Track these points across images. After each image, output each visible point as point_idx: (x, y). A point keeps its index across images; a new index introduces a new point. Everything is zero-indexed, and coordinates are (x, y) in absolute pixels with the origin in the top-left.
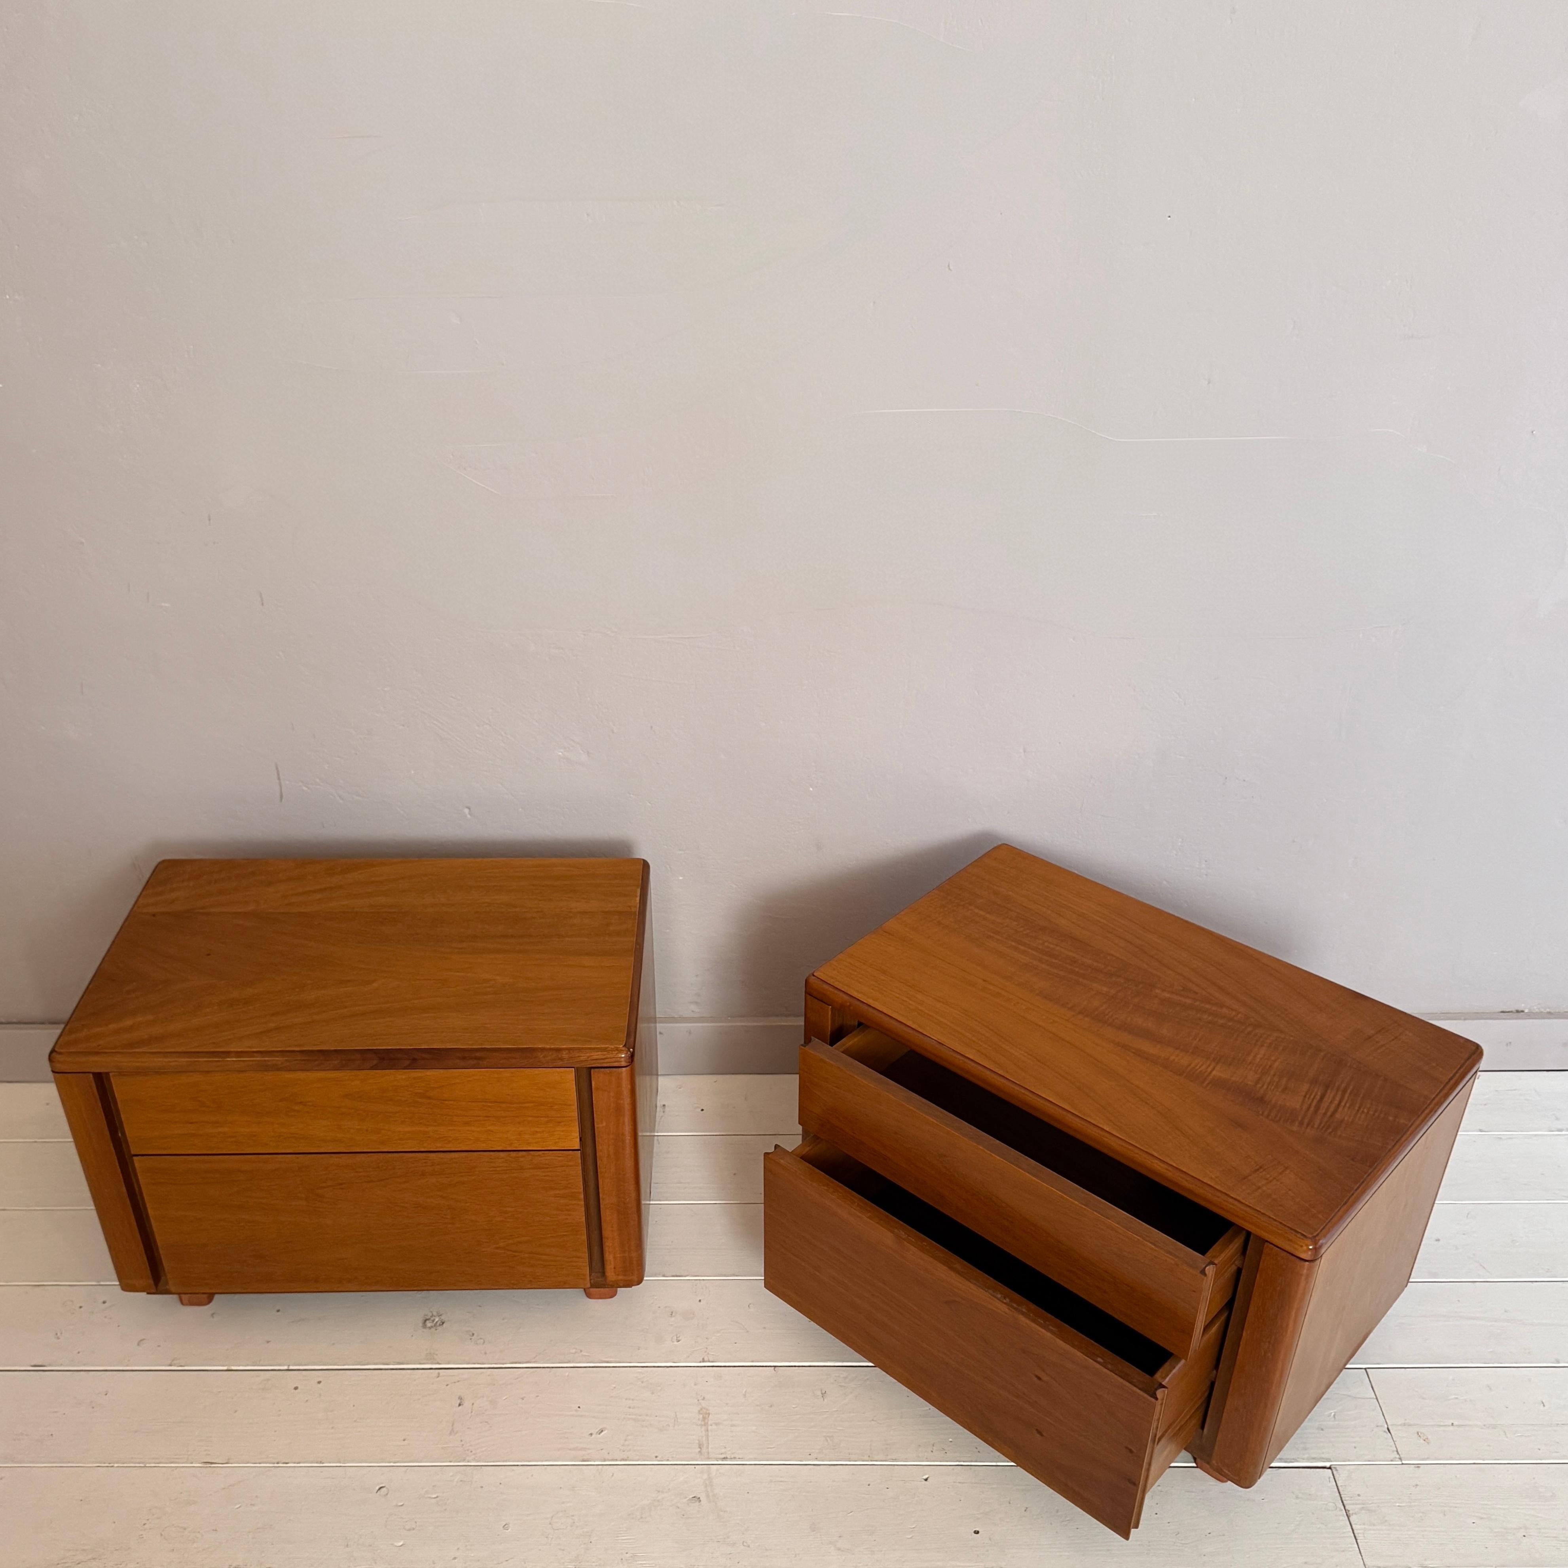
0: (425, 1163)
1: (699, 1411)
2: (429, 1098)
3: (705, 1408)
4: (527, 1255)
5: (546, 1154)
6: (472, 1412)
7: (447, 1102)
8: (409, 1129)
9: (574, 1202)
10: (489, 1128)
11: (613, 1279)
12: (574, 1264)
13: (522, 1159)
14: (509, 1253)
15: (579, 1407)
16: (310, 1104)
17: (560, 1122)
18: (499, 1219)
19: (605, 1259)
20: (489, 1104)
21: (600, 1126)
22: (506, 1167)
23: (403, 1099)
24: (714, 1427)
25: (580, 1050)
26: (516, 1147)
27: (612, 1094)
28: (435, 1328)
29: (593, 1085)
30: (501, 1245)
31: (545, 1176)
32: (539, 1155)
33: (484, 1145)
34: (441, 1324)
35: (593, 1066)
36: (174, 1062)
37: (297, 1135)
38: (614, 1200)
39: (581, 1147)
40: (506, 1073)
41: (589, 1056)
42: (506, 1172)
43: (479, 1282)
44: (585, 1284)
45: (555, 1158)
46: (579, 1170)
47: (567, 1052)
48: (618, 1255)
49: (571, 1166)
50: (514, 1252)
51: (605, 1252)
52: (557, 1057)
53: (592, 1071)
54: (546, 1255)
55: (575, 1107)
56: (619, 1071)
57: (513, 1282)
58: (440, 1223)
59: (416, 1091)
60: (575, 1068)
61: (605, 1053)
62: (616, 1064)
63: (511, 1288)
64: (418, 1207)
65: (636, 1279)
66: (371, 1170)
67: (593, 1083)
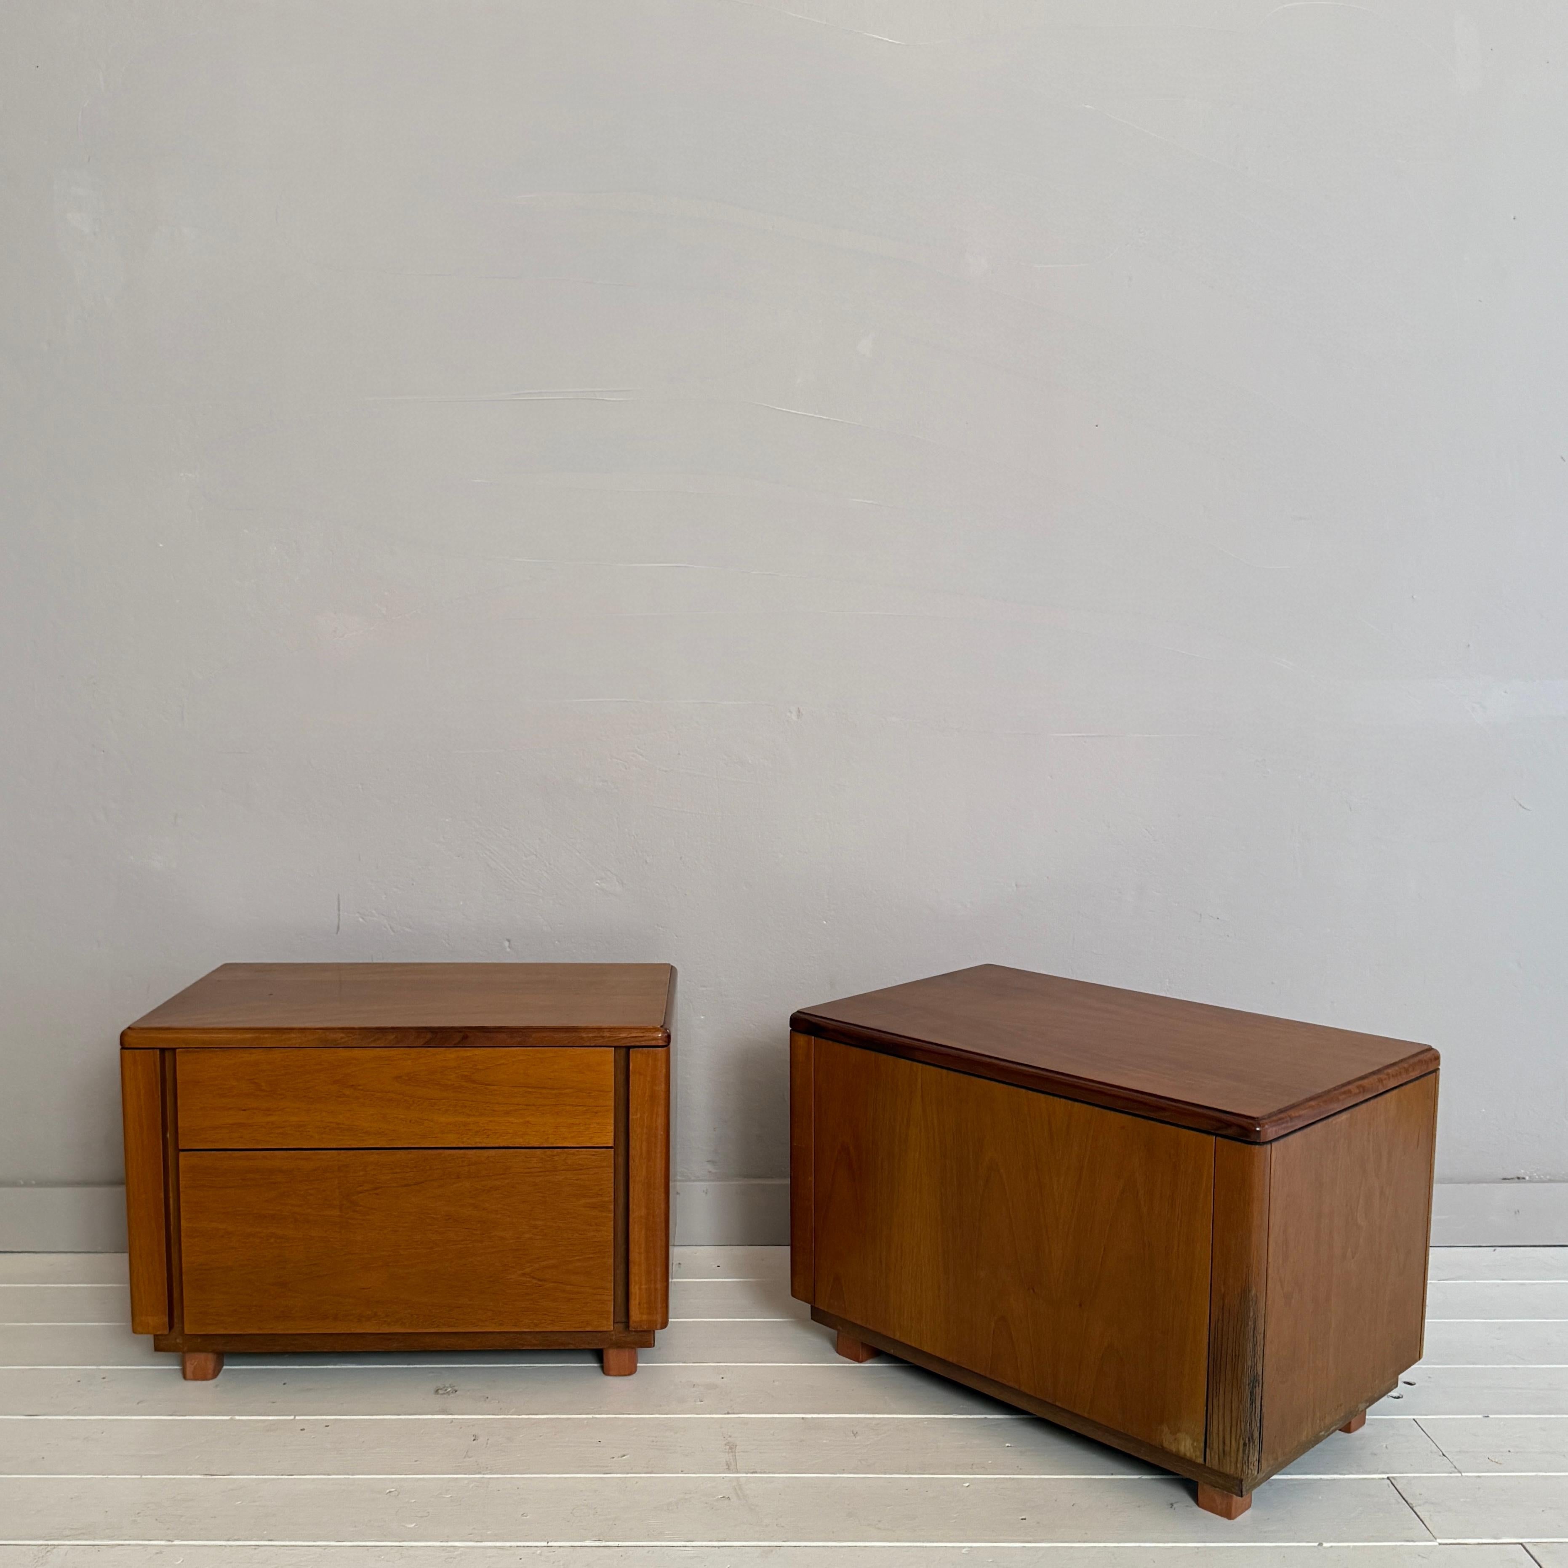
0: (462, 1162)
1: (726, 1444)
2: (474, 1082)
3: (731, 1442)
4: (552, 1285)
5: (582, 1151)
7: (490, 1088)
8: (451, 1119)
9: (604, 1214)
10: (528, 1119)
11: (638, 1319)
12: (599, 1297)
13: (556, 1158)
14: (535, 1281)
16: (360, 1088)
17: (596, 1113)
18: (527, 1236)
19: (630, 1291)
20: (530, 1090)
21: (634, 1117)
22: (540, 1167)
23: (449, 1083)
25: (620, 1029)
26: (552, 1144)
27: (649, 1078)
28: (447, 1394)
29: (631, 1067)
30: (527, 1270)
31: (577, 1180)
32: (573, 1154)
33: (521, 1140)
35: (633, 1044)
36: (239, 1036)
37: (343, 1126)
38: (643, 1212)
39: (614, 1144)
40: (550, 1052)
41: (628, 1034)
42: (540, 1174)
43: (501, 1322)
44: (608, 1325)
45: (588, 1156)
46: (612, 1173)
47: (608, 1030)
48: (643, 1287)
49: (603, 1167)
50: (539, 1280)
51: (630, 1283)
52: (599, 1035)
53: (631, 1050)
54: (571, 1285)
55: (612, 1094)
56: (656, 1052)
57: (535, 1321)
58: (469, 1240)
59: (462, 1073)
60: (615, 1047)
61: (643, 1032)
62: (653, 1043)
63: (532, 1330)
64: (450, 1219)
65: (659, 1320)
66: (409, 1170)
67: (631, 1064)
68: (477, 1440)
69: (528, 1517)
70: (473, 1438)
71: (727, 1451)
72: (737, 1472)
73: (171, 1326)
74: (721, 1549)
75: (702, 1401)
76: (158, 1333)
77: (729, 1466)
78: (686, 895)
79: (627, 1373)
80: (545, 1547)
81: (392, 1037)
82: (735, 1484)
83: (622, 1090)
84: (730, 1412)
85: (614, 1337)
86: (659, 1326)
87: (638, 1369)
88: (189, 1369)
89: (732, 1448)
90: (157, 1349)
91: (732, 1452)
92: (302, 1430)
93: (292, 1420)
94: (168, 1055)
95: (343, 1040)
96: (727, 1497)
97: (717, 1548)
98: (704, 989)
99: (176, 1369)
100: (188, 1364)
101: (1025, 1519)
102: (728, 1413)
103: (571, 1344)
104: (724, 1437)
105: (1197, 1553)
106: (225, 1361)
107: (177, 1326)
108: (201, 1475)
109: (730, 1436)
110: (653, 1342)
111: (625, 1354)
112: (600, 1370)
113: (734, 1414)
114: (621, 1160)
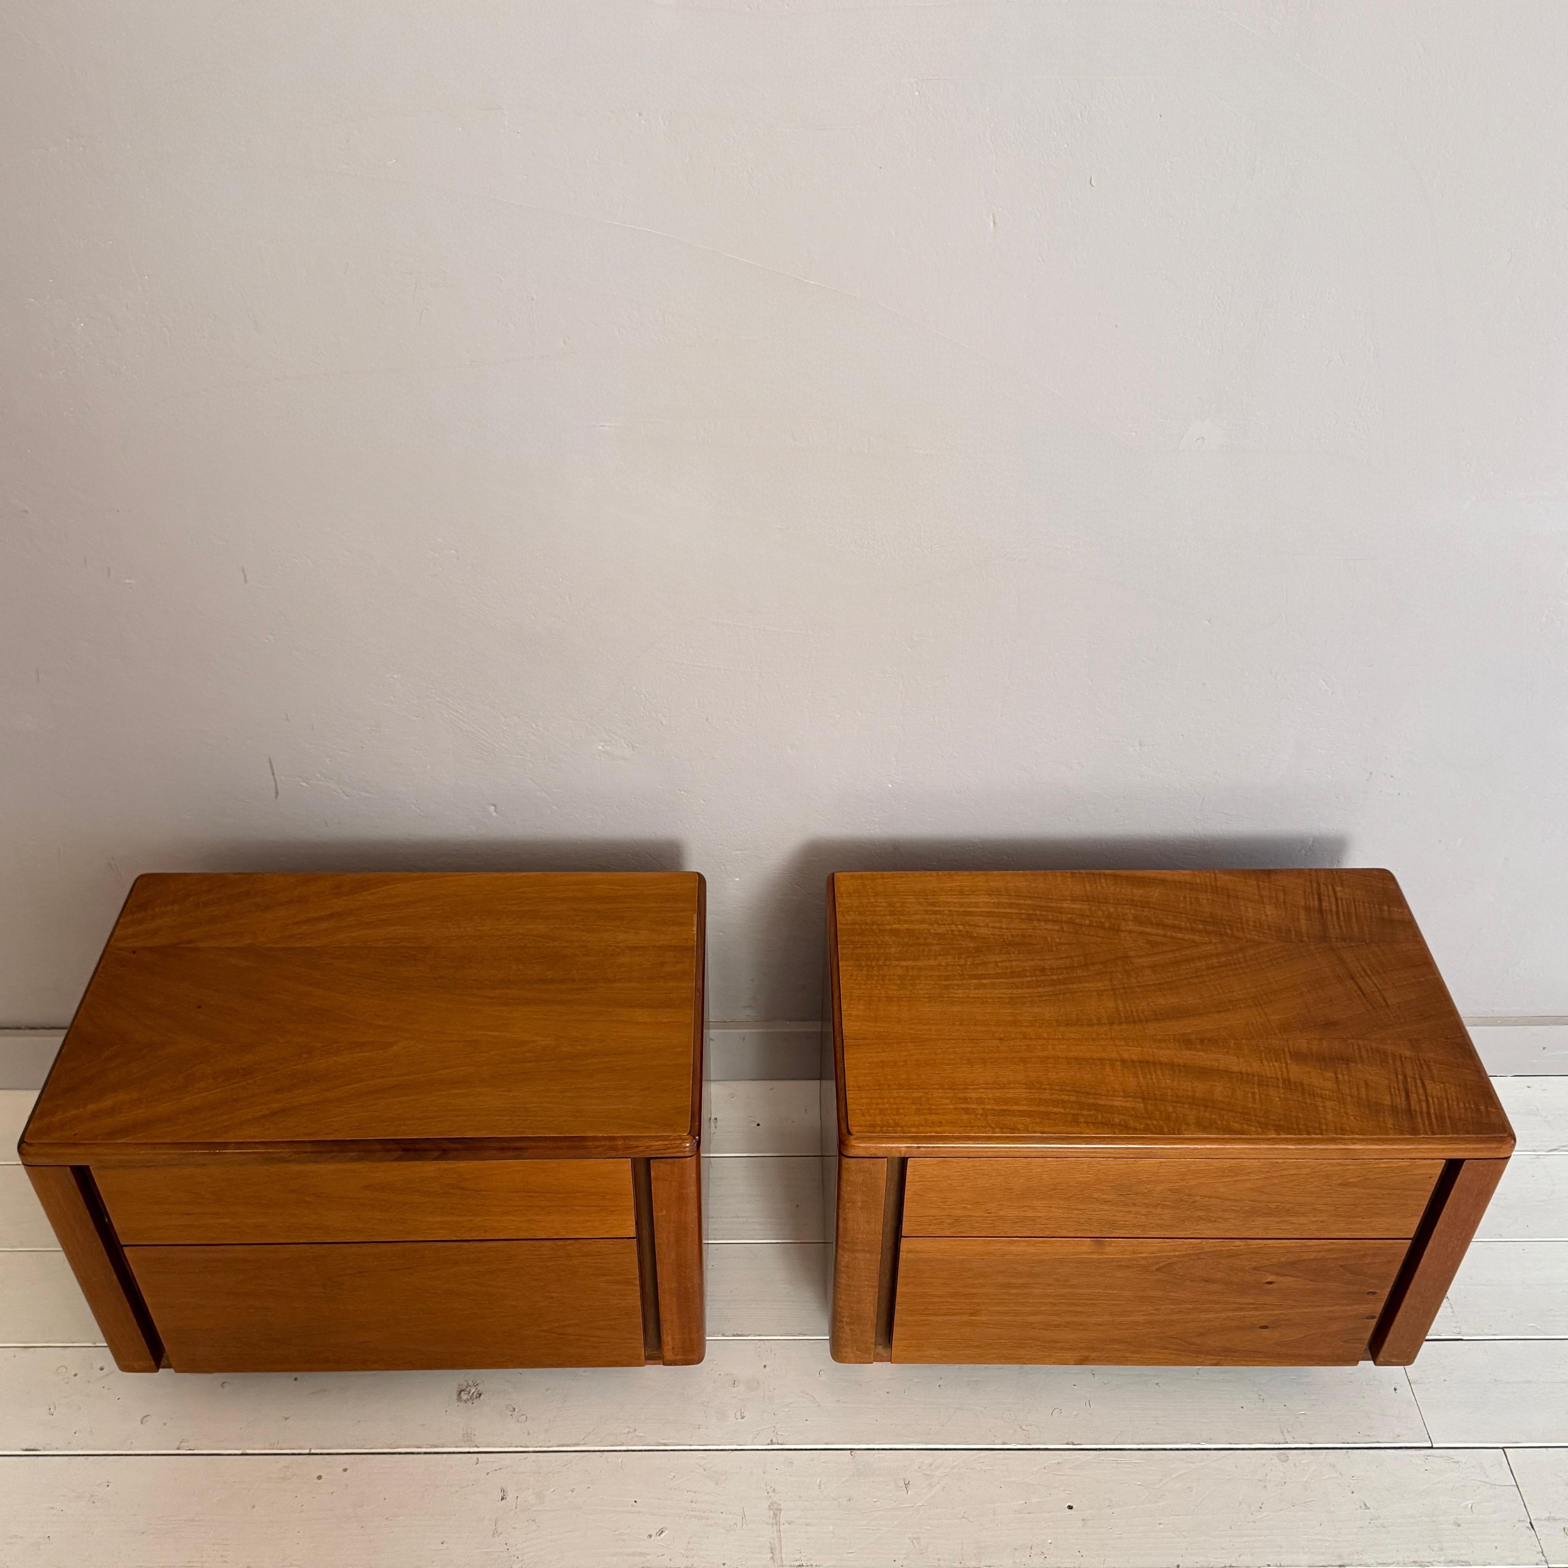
0: (458, 1251)
1: (769, 1506)
2: (462, 1189)
3: (775, 1503)
4: (573, 1337)
5: (598, 1242)
6: (516, 1508)
7: (482, 1193)
8: (439, 1219)
9: (628, 1287)
10: (532, 1217)
12: (628, 1345)
13: (569, 1247)
15: (635, 1502)
16: (323, 1195)
17: (613, 1212)
18: (543, 1304)
19: (662, 1339)
20: (531, 1194)
21: (660, 1214)
22: (551, 1255)
23: (432, 1190)
24: (786, 1526)
25: (637, 1138)
26: (563, 1236)
27: (675, 1183)
28: (471, 1401)
29: (652, 1175)
30: (545, 1328)
31: (595, 1263)
32: (589, 1244)
33: (526, 1234)
34: (478, 1396)
35: (652, 1156)
37: (310, 1226)
38: (674, 1285)
39: (637, 1235)
42: (552, 1259)
43: (521, 1363)
46: (635, 1257)
48: (677, 1337)
49: (625, 1253)
50: (560, 1334)
51: (662, 1335)
52: (611, 1147)
53: (651, 1161)
54: (596, 1337)
55: (631, 1198)
56: (682, 1161)
57: (559, 1362)
60: (632, 1159)
62: (679, 1155)
67: (652, 1173)
68: (506, 1498)
70: (501, 1494)
71: (771, 1520)
77: (773, 1554)
78: (714, 758)
89: (776, 1513)
91: (777, 1520)
104: (768, 1490)
109: (774, 1489)
114: (646, 1246)
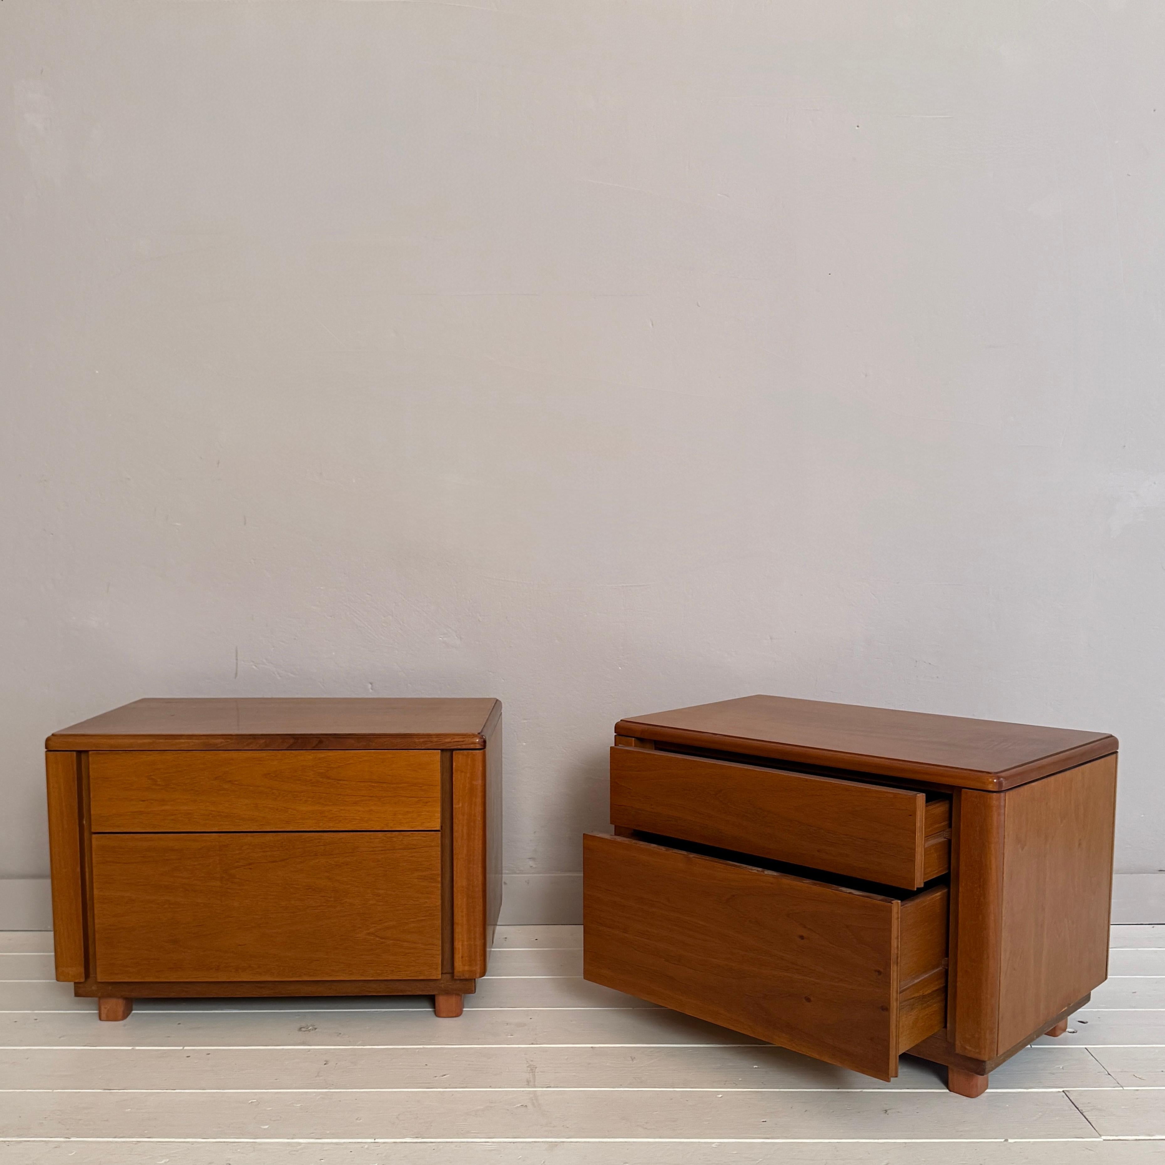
0: (319, 842)
2: (328, 778)
4: (391, 942)
5: (415, 834)
7: (341, 782)
8: (310, 808)
9: (433, 885)
10: (373, 808)
11: (461, 970)
12: (429, 952)
13: (395, 839)
14: (377, 939)
15: (426, 1065)
16: (236, 783)
17: (427, 803)
18: (371, 902)
19: (454, 947)
20: (373, 784)
21: (457, 806)
22: (382, 847)
23: (309, 779)
26: (391, 827)
27: (468, 775)
28: (308, 1031)
29: (454, 766)
30: (372, 930)
31: (412, 857)
32: (409, 836)
33: (366, 825)
35: (455, 748)
36: (140, 741)
37: (222, 814)
38: (464, 883)
39: (441, 829)
40: (389, 754)
41: (452, 740)
42: (382, 852)
43: (350, 972)
44: (437, 974)
45: (420, 838)
46: (439, 851)
47: (435, 736)
48: (466, 943)
49: (433, 846)
50: (382, 938)
51: (454, 940)
52: (428, 740)
53: (454, 752)
54: (407, 942)
55: (439, 788)
56: (474, 753)
57: (378, 971)
58: (325, 906)
59: (319, 771)
60: (442, 750)
61: (464, 738)
62: (472, 746)
63: (376, 979)
64: (310, 889)
65: (479, 971)
66: (277, 849)
67: (454, 764)
68: (328, 1064)
69: (361, 1121)
70: (325, 1063)
71: (529, 1071)
72: (535, 1087)
73: (87, 975)
74: (515, 1144)
75: (512, 1035)
76: (77, 981)
77: (528, 1082)
79: (454, 1015)
80: (372, 1143)
81: (262, 741)
82: (531, 1096)
83: (448, 786)
84: (534, 1043)
85: (442, 986)
86: (478, 975)
87: (464, 1013)
88: (104, 1011)
89: (532, 1069)
90: (77, 995)
91: (532, 1072)
92: (188, 1057)
93: (181, 1049)
94: (83, 756)
95: (222, 745)
96: (525, 1105)
97: (512, 1144)
98: (525, 721)
99: (95, 1013)
100: (103, 1008)
101: (765, 1121)
102: (532, 1044)
103: (409, 991)
104: (527, 1062)
105: (905, 1147)
106: (134, 1007)
107: (92, 975)
108: (101, 1089)
109: (532, 1061)
110: (474, 989)
111: (453, 1000)
112: (433, 1013)
113: (537, 1044)
114: (447, 842)
